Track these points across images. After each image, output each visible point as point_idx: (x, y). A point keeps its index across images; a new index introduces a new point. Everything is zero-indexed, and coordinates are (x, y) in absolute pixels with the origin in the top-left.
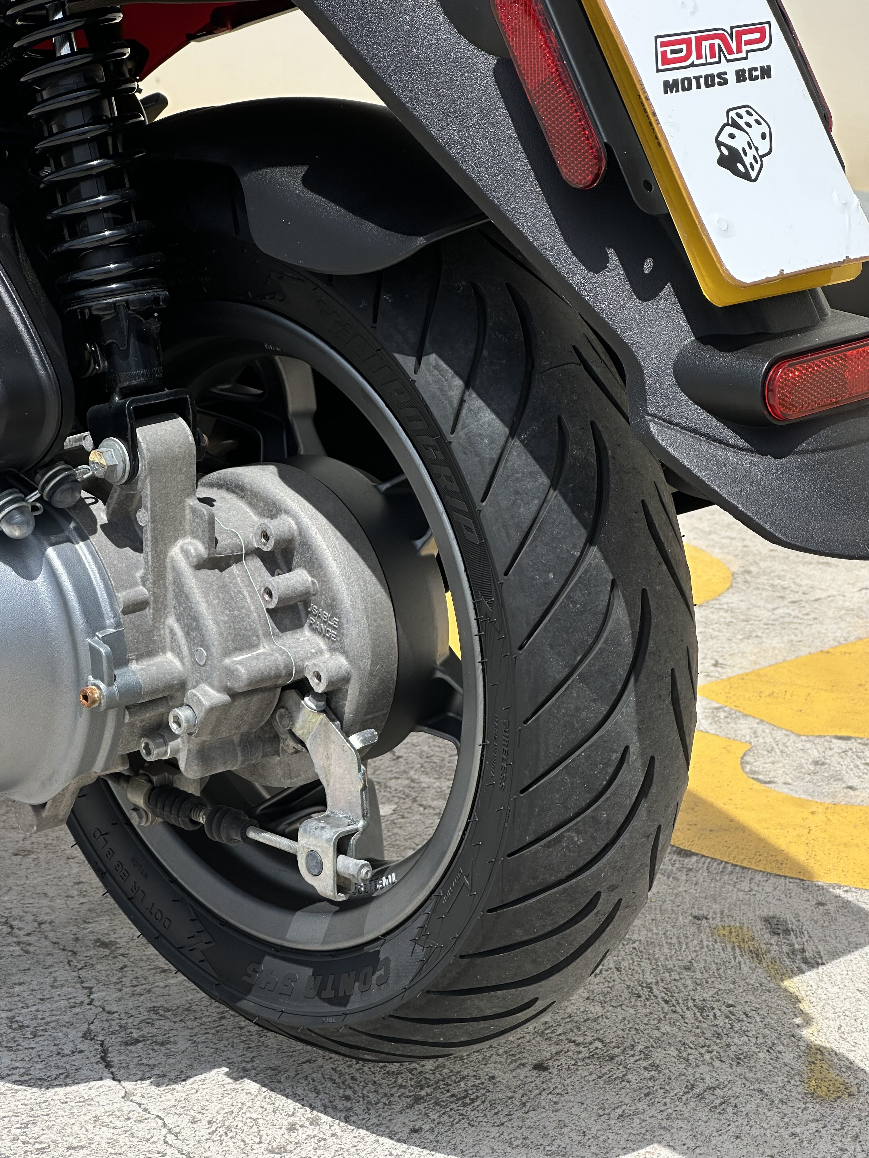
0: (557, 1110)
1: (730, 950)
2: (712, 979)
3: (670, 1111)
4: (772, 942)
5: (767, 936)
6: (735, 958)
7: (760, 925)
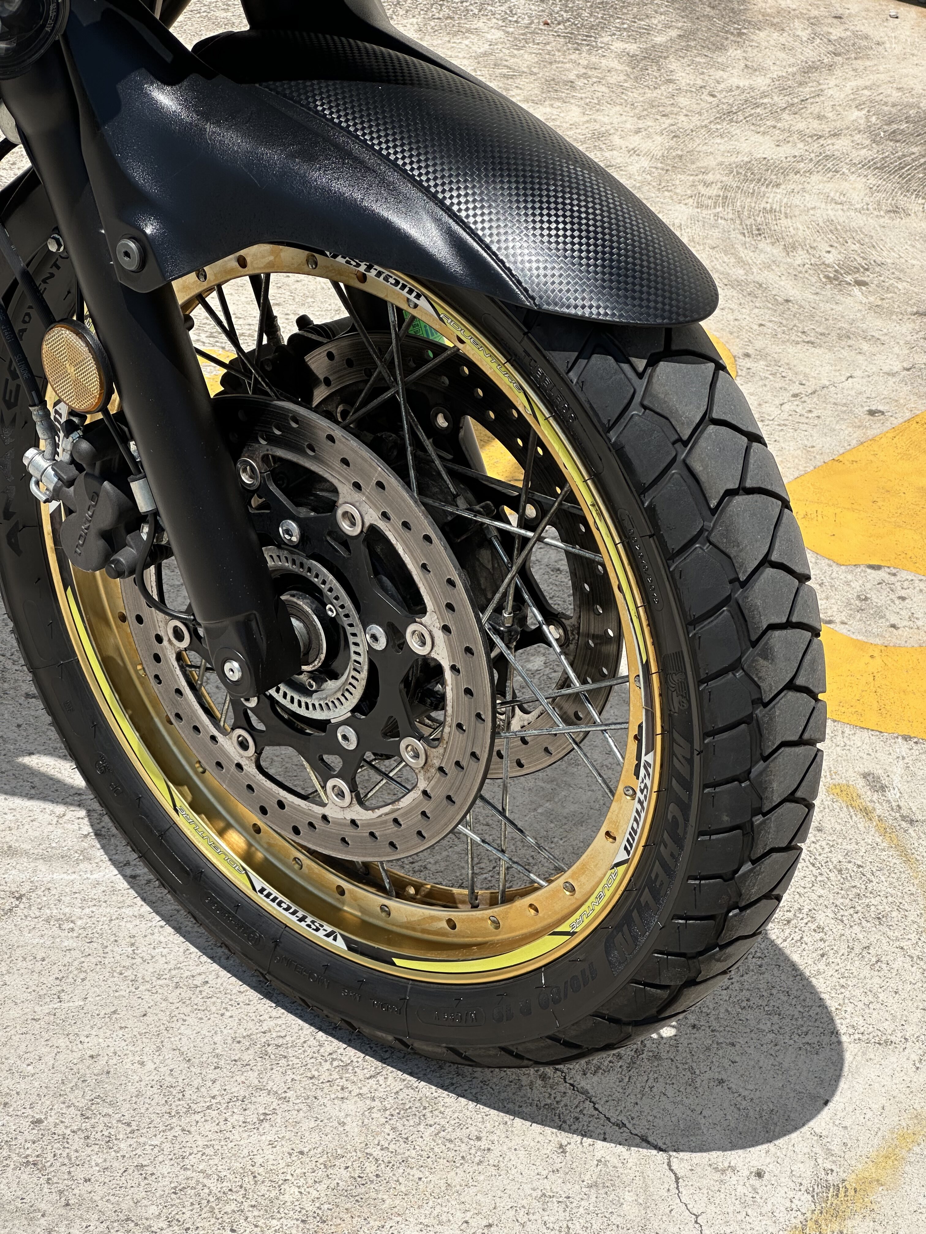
0: (763, 973)
1: (845, 809)
2: (840, 841)
3: (843, 970)
4: (874, 799)
5: (869, 793)
6: (851, 817)
7: (861, 782)
